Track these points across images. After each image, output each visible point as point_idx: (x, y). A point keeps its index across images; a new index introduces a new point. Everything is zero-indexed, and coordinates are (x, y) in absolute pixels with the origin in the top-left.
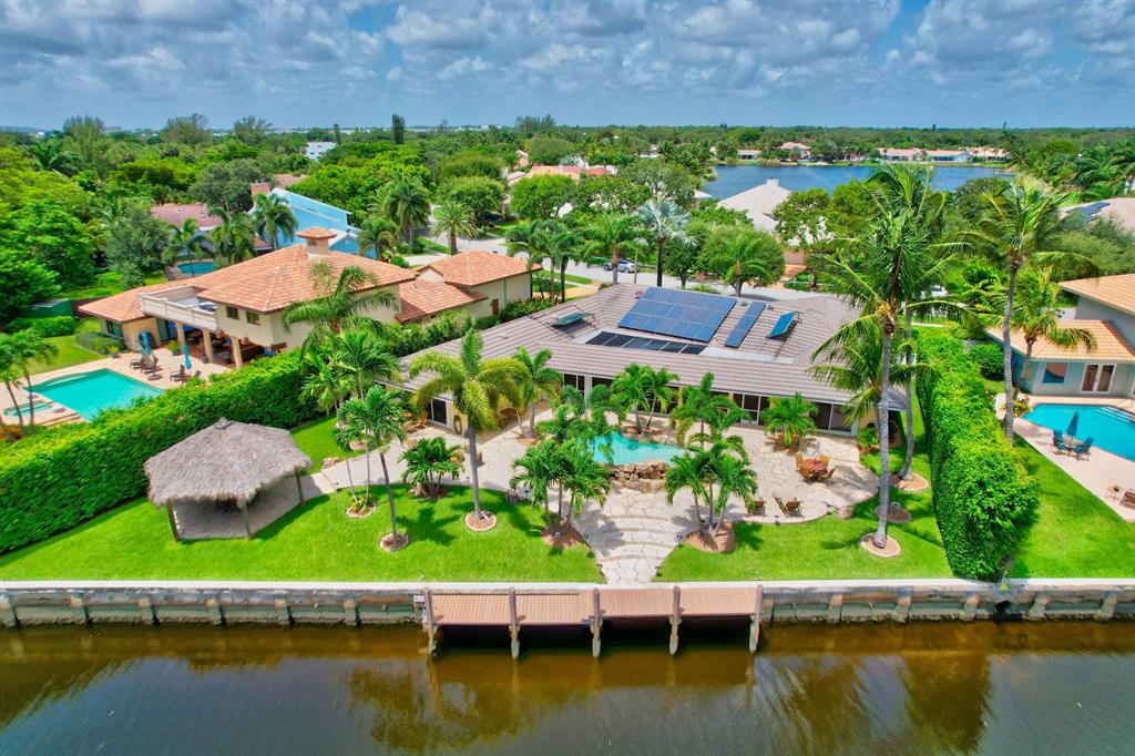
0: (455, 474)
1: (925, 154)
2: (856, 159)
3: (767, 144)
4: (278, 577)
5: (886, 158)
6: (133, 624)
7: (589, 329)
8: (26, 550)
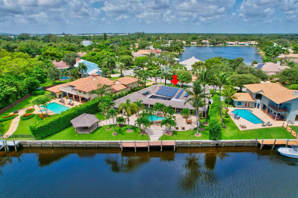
0: (125, 123)
1: (238, 43)
2: (221, 45)
3: (198, 41)
4: (96, 140)
5: (228, 44)
6: (71, 147)
7: (150, 94)
8: (52, 135)
